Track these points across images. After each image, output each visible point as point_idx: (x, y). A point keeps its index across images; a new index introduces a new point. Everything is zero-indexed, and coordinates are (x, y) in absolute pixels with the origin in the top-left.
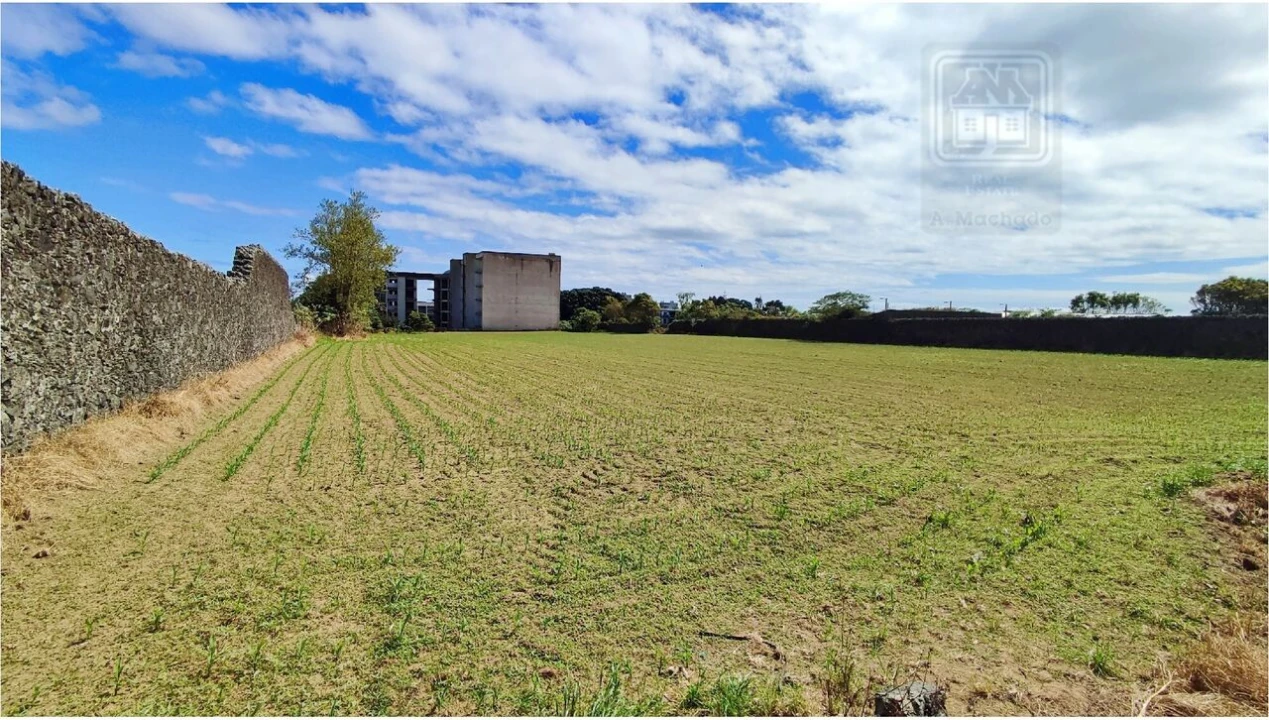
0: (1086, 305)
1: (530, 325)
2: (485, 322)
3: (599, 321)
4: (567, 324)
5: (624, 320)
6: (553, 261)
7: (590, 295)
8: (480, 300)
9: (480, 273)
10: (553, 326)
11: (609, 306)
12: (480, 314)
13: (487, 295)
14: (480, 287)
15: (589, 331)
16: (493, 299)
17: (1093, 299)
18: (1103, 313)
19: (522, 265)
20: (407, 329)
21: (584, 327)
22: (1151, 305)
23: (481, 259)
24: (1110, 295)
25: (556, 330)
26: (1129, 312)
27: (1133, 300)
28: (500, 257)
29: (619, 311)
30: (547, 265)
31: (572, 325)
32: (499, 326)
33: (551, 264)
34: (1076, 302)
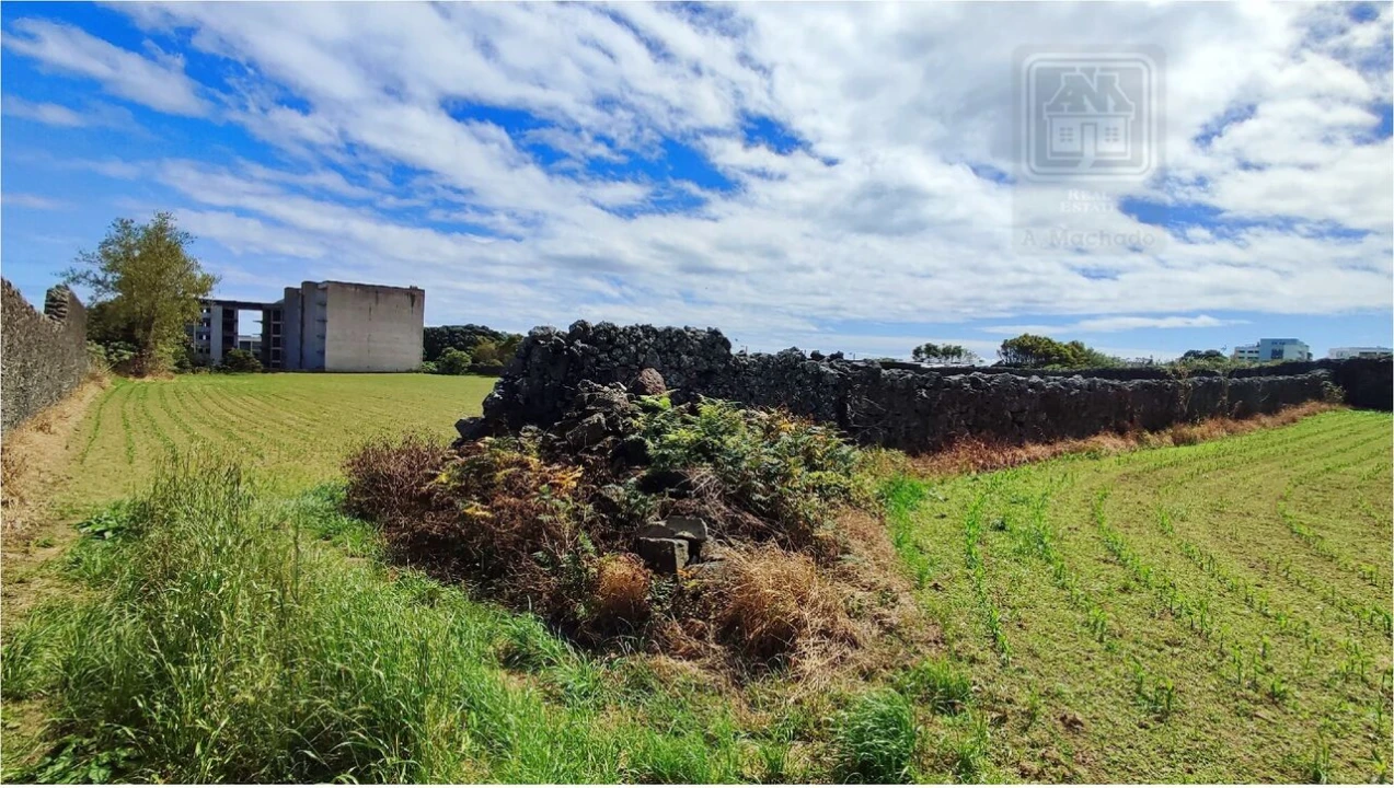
0: (924, 356)
1: (387, 366)
2: (328, 364)
3: (470, 363)
4: (432, 365)
5: (499, 363)
6: (415, 296)
7: (463, 333)
8: (323, 337)
9: (324, 305)
10: (414, 368)
11: (480, 347)
12: (322, 353)
13: (332, 331)
14: (324, 321)
15: (458, 374)
16: (340, 334)
17: (931, 350)
18: (936, 363)
19: (377, 298)
20: (224, 369)
21: (451, 368)
22: (970, 355)
23: (325, 289)
24: (941, 347)
25: (417, 372)
26: (952, 362)
27: (957, 352)
28: (348, 289)
29: (491, 351)
30: (407, 300)
31: (438, 367)
32: (347, 366)
33: (413, 298)
34: (917, 352)
